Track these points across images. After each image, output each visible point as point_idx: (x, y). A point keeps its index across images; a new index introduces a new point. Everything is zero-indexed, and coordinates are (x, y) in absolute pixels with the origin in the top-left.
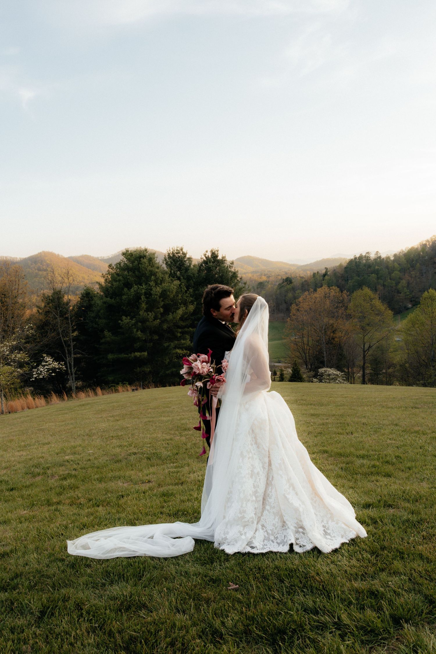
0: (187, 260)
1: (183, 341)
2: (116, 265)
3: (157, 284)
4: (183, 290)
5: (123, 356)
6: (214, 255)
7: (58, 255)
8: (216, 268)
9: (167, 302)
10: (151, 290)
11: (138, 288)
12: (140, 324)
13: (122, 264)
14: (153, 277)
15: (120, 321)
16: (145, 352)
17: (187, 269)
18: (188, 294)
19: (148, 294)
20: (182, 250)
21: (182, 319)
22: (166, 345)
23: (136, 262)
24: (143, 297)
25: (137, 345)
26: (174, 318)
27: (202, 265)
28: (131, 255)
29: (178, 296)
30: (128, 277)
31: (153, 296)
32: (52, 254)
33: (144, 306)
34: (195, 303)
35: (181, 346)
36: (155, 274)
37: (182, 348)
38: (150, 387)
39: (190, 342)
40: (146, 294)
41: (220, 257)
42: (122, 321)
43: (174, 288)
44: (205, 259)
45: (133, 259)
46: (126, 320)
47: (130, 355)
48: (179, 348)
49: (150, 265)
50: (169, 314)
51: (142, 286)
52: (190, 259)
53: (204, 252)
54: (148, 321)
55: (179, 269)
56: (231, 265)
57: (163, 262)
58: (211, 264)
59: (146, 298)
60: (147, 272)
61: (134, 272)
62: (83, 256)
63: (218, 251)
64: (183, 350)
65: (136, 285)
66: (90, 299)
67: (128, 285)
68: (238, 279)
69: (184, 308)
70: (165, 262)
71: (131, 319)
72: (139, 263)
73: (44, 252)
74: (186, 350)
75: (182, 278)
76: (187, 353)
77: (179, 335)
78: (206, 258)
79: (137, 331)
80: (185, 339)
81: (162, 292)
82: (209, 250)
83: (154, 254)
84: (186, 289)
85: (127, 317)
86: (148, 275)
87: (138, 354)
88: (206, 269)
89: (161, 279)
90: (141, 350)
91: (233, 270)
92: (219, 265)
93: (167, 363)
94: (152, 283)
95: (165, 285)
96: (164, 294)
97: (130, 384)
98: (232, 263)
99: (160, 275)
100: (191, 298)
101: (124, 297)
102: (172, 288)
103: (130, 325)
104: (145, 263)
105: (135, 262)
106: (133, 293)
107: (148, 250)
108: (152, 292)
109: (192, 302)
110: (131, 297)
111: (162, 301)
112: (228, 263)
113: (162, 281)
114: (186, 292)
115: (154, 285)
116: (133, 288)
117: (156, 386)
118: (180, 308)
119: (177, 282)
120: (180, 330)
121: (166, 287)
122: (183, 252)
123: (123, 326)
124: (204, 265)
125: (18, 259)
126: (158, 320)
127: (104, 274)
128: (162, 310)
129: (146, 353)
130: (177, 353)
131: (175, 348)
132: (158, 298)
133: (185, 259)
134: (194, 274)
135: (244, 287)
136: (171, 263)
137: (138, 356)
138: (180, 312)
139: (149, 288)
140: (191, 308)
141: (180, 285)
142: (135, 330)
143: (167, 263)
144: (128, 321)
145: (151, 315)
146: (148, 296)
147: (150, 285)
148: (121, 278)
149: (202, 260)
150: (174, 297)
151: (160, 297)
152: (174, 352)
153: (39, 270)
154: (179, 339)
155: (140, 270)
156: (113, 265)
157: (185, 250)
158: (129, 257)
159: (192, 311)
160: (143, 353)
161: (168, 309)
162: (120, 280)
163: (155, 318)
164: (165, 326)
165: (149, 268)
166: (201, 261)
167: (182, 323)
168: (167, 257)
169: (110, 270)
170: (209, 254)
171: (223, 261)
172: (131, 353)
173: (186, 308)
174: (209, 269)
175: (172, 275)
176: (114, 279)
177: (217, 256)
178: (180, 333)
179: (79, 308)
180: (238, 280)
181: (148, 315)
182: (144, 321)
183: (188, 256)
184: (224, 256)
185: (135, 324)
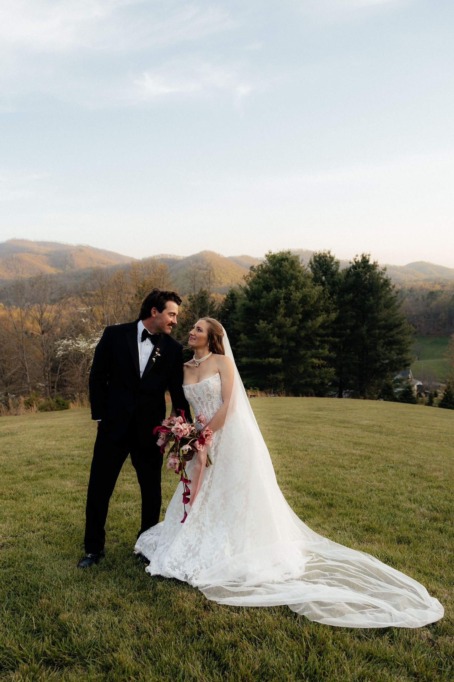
0: (333, 265)
1: (320, 351)
2: (258, 266)
3: (297, 288)
4: (326, 296)
5: (257, 360)
6: (365, 260)
7: (219, 254)
8: (366, 274)
9: (307, 308)
10: (291, 294)
11: (278, 292)
12: (276, 329)
13: (264, 266)
14: (293, 281)
15: (256, 325)
16: (279, 357)
17: (333, 274)
18: (331, 301)
19: (288, 299)
20: (329, 253)
21: (322, 326)
22: (302, 352)
23: (278, 264)
24: (282, 302)
25: (273, 350)
26: (313, 325)
27: (350, 270)
28: (274, 257)
29: (320, 302)
30: (268, 280)
31: (292, 301)
32: (213, 254)
33: (282, 311)
34: (338, 311)
35: (318, 355)
36: (296, 278)
37: (318, 358)
38: (281, 395)
39: (328, 352)
40: (285, 298)
41: (371, 262)
42: (258, 324)
43: (315, 294)
44: (354, 264)
45: (275, 261)
46: (262, 324)
47: (264, 360)
48: (315, 357)
49: (291, 268)
50: (308, 321)
51: (282, 290)
52: (337, 263)
53: (354, 257)
54: (286, 327)
55: (325, 274)
56: (383, 271)
57: (308, 266)
58: (361, 269)
59: (286, 302)
60: (288, 276)
61: (275, 275)
62: (242, 257)
63: (369, 255)
64: (319, 360)
65: (275, 288)
66: (234, 300)
67: (268, 288)
68: (391, 287)
69: (325, 316)
70: (310, 265)
71: (269, 323)
72: (281, 266)
73: (205, 251)
74: (322, 360)
75: (326, 283)
76: (324, 363)
77: (318, 343)
78: (356, 262)
79: (274, 336)
80: (323, 348)
81: (302, 296)
82: (360, 254)
83: (297, 257)
84: (329, 295)
85: (264, 321)
86: (288, 278)
87: (271, 360)
88: (354, 275)
89: (302, 283)
90: (276, 356)
91: (384, 277)
92: (370, 271)
93: (301, 371)
94: (292, 288)
95: (306, 290)
96: (304, 300)
97: (261, 390)
98: (385, 269)
99: (302, 279)
100: (334, 306)
101: (262, 300)
102: (313, 294)
103: (267, 330)
104: (286, 266)
105: (276, 265)
106: (272, 297)
107: (291, 253)
108: (291, 297)
109: (335, 309)
110: (270, 301)
111: (302, 307)
112: (379, 269)
113: (304, 285)
114: (329, 298)
115: (294, 290)
116: (272, 292)
117: (287, 395)
118: (320, 315)
119: (320, 288)
120: (319, 339)
121: (306, 293)
122: (330, 256)
123: (259, 330)
124: (352, 270)
125: (181, 258)
126: (296, 327)
127: (246, 276)
128: (300, 316)
129: (280, 360)
130: (312, 362)
131: (312, 356)
132: (297, 304)
133: (332, 264)
134: (340, 280)
135: (395, 297)
136: (317, 267)
137: (272, 362)
138: (320, 319)
139: (289, 292)
140: (334, 316)
141: (323, 291)
142: (271, 335)
143: (312, 267)
144: (264, 325)
145: (289, 321)
146: (287, 300)
147: (289, 289)
148: (261, 280)
149: (352, 265)
150: (315, 303)
151: (299, 303)
152: (310, 361)
153: (200, 269)
154: (317, 348)
155: (281, 273)
156: (255, 267)
157: (332, 254)
158: (272, 259)
159: (334, 319)
160: (277, 359)
161: (308, 315)
162: (260, 283)
163: (293, 324)
164: (303, 334)
165: (291, 271)
166: (349, 266)
167: (321, 331)
168: (313, 260)
169: (252, 272)
170: (359, 259)
171: (374, 266)
172: (265, 358)
173: (328, 316)
174: (358, 275)
175: (316, 280)
176: (255, 282)
177: (368, 261)
178: (319, 341)
179: (223, 309)
180: (390, 289)
181: (286, 320)
182: (281, 326)
183: (335, 260)
184: (376, 261)
185: (272, 329)
